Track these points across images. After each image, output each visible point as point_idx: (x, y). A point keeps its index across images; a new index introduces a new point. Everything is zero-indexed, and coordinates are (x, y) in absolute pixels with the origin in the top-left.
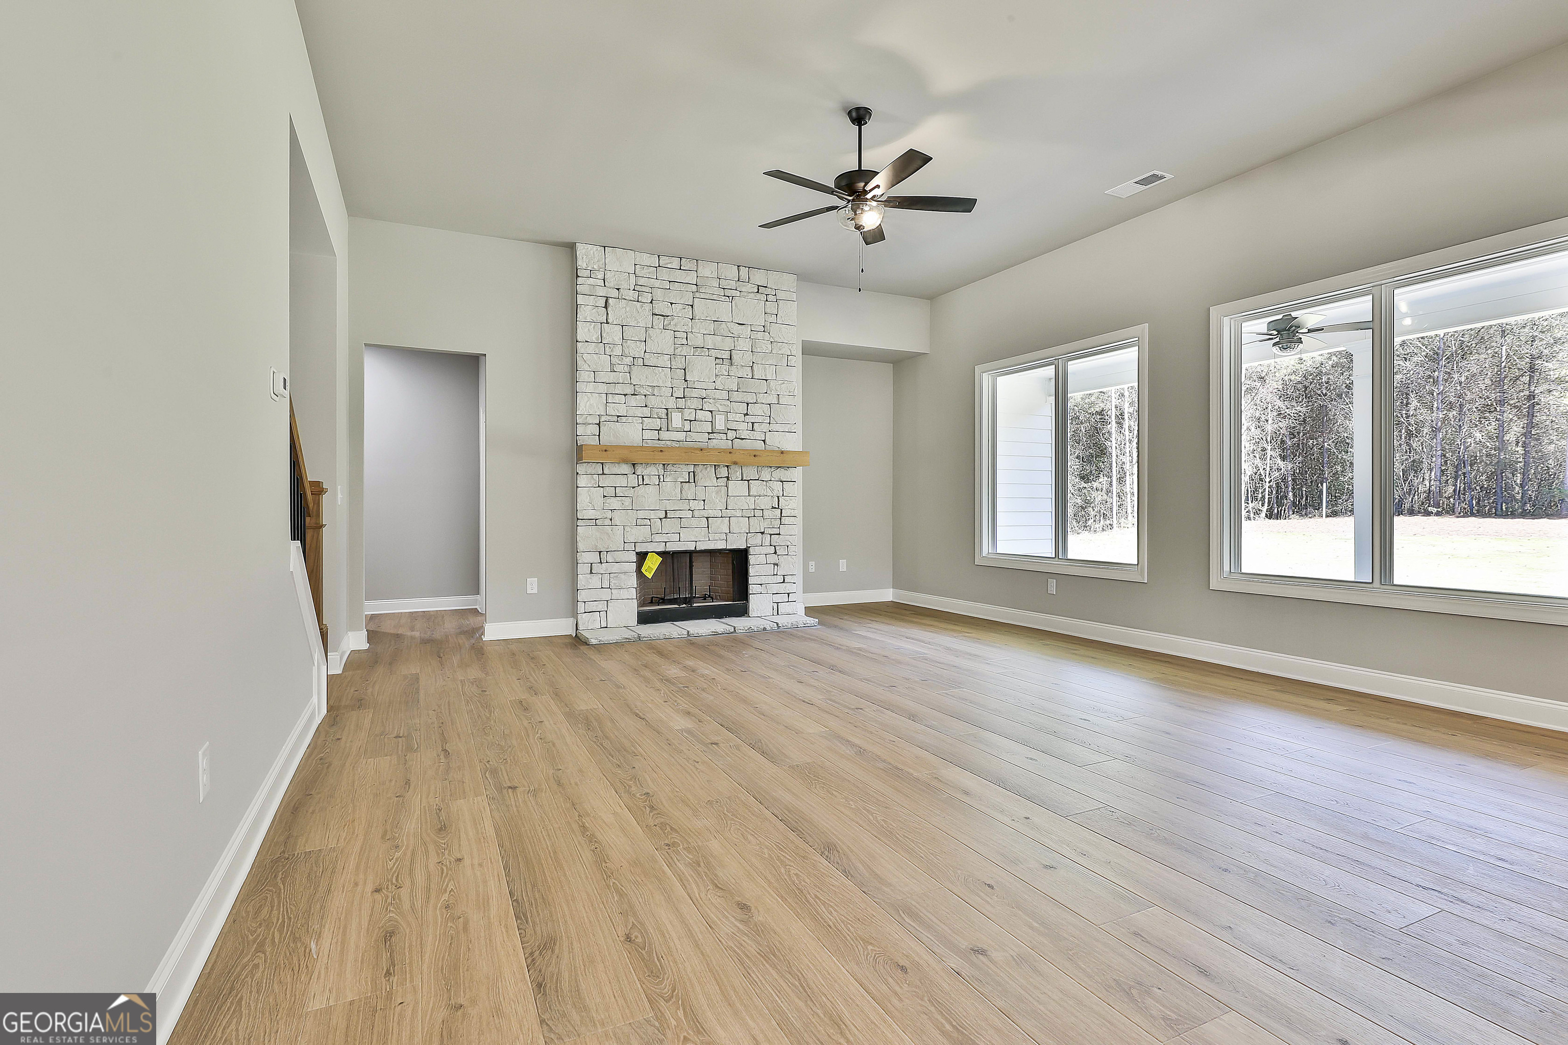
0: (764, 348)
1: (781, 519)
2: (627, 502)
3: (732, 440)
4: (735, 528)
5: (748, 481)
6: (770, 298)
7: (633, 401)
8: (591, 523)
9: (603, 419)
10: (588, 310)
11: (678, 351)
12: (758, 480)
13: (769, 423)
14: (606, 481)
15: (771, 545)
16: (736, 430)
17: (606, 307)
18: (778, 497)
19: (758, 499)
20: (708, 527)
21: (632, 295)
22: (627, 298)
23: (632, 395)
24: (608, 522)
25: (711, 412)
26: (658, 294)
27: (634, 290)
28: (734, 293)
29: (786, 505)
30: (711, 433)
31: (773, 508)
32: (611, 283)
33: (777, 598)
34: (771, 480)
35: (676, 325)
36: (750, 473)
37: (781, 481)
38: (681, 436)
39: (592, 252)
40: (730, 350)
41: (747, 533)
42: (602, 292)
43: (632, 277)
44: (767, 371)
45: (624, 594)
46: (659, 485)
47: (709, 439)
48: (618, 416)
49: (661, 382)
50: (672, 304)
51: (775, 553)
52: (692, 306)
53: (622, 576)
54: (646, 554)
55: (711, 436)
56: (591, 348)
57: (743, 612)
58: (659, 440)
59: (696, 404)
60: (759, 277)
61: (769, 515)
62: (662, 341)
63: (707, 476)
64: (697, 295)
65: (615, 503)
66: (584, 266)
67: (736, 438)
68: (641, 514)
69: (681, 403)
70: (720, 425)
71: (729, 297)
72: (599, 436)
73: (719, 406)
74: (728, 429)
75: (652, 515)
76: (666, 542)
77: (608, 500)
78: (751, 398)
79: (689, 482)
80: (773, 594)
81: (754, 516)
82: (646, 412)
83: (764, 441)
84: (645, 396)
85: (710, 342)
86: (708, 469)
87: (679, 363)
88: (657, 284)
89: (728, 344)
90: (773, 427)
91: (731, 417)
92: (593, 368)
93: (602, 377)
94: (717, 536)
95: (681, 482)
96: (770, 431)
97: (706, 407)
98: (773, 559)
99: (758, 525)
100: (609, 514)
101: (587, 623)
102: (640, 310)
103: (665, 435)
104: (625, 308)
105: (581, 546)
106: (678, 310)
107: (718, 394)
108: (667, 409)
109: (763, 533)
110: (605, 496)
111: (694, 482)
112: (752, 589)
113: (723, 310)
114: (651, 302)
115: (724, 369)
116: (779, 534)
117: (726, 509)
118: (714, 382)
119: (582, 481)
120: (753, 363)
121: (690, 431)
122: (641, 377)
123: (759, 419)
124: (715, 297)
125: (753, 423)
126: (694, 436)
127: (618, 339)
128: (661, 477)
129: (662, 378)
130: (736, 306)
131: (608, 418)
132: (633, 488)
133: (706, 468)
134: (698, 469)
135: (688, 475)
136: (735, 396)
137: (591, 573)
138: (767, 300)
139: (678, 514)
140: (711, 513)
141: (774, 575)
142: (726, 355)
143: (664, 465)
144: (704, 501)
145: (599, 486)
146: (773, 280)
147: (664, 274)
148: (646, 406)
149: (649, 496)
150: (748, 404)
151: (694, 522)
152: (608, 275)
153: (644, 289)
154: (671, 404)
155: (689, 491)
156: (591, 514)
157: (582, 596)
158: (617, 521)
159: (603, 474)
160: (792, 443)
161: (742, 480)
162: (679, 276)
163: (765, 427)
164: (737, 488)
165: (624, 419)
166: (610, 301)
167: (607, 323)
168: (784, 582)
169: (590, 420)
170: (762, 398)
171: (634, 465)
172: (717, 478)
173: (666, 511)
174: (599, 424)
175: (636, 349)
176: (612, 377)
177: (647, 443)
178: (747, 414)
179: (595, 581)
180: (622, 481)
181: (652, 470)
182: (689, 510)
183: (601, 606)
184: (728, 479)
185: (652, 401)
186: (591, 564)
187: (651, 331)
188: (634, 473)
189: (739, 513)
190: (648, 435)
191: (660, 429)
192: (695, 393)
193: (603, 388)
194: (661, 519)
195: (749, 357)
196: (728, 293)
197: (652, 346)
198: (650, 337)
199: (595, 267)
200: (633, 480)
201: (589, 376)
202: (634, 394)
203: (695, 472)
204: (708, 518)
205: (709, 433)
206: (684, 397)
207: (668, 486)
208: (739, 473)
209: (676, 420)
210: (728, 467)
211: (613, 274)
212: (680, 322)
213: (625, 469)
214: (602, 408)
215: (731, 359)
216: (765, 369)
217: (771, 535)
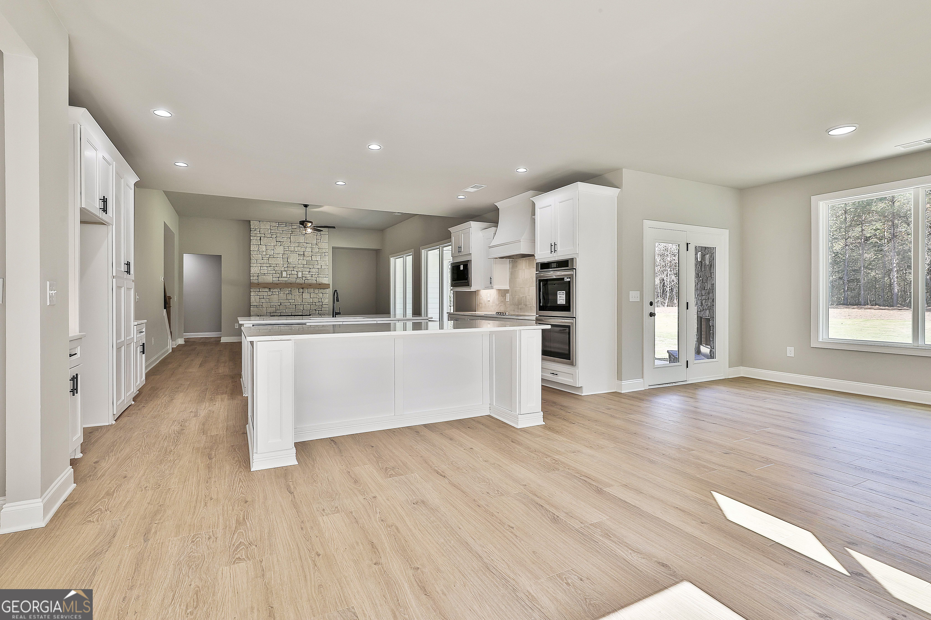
0: (316, 250)
1: (322, 305)
2: (268, 300)
3: (304, 280)
4: (305, 308)
5: (310, 293)
7: (269, 269)
8: (255, 306)
9: (259, 274)
10: (254, 241)
11: (285, 253)
12: (314, 293)
13: (318, 275)
14: (260, 294)
15: (318, 314)
16: (306, 277)
17: (260, 240)
18: (321, 298)
19: (314, 299)
20: (296, 308)
21: (269, 236)
22: (267, 237)
24: (261, 306)
25: (297, 271)
26: (278, 235)
27: (270, 234)
29: (324, 301)
31: (319, 302)
32: (262, 232)
34: (318, 293)
35: (284, 244)
36: (311, 290)
37: (322, 293)
38: (286, 279)
39: (256, 223)
40: (304, 252)
41: (310, 310)
42: (259, 235)
43: (269, 230)
46: (278, 295)
47: (296, 280)
48: (264, 274)
49: (279, 262)
50: (283, 238)
52: (290, 238)
56: (255, 253)
58: (278, 281)
59: (291, 269)
61: (318, 304)
62: (280, 250)
63: (296, 292)
64: (292, 234)
65: (263, 301)
66: (253, 227)
67: (307, 280)
68: (272, 304)
69: (286, 269)
70: (300, 275)
72: (258, 280)
73: (300, 270)
74: (303, 277)
75: (276, 304)
76: (281, 313)
77: (261, 300)
79: (289, 294)
81: (313, 305)
82: (274, 272)
83: (316, 280)
84: (274, 267)
85: (296, 249)
87: (285, 256)
88: (278, 232)
89: (303, 249)
91: (304, 273)
92: (256, 259)
93: (259, 261)
94: (299, 311)
95: (286, 294)
96: (318, 277)
97: (295, 270)
99: (314, 307)
102: (272, 240)
103: (280, 279)
104: (267, 240)
105: (252, 314)
106: (285, 240)
107: (299, 266)
108: (281, 271)
109: (315, 310)
110: (260, 298)
111: (291, 294)
113: (301, 239)
114: (276, 238)
115: (301, 258)
116: (321, 310)
117: (302, 302)
118: (298, 262)
119: (252, 294)
120: (312, 255)
121: (289, 278)
122: (272, 261)
123: (314, 273)
124: (298, 235)
125: (312, 275)
126: (291, 279)
127: (264, 249)
128: (279, 292)
129: (280, 261)
130: (305, 237)
131: (261, 274)
132: (270, 296)
133: (295, 289)
135: (289, 291)
136: (305, 266)
138: (317, 235)
139: (285, 304)
142: (302, 253)
143: (280, 288)
144: (294, 300)
145: (258, 295)
147: (280, 229)
148: (274, 270)
149: (275, 298)
150: (310, 268)
151: (291, 306)
152: (261, 230)
153: (273, 234)
154: (283, 269)
155: (289, 297)
156: (255, 304)
159: (259, 291)
160: (326, 280)
161: (308, 293)
163: (316, 276)
164: (306, 295)
165: (266, 274)
166: (262, 238)
167: (261, 245)
169: (255, 275)
170: (315, 266)
171: (270, 289)
172: (299, 292)
173: (281, 303)
174: (258, 276)
175: (271, 253)
176: (262, 261)
177: (274, 282)
178: (310, 272)
180: (266, 294)
181: (276, 290)
182: (289, 302)
184: (303, 293)
185: (276, 268)
188: (270, 291)
189: (307, 304)
190: (274, 279)
191: (279, 277)
192: (291, 266)
193: (259, 265)
194: (279, 305)
195: (310, 254)
197: (276, 251)
198: (275, 248)
199: (257, 228)
200: (270, 293)
201: (255, 261)
202: (270, 267)
203: (291, 291)
204: (295, 305)
205: (296, 278)
206: (287, 267)
207: (281, 295)
208: (307, 291)
209: (284, 274)
210: (303, 289)
211: (263, 229)
212: (286, 243)
213: (267, 290)
214: (259, 271)
215: (304, 254)
216: (316, 257)
217: (318, 311)
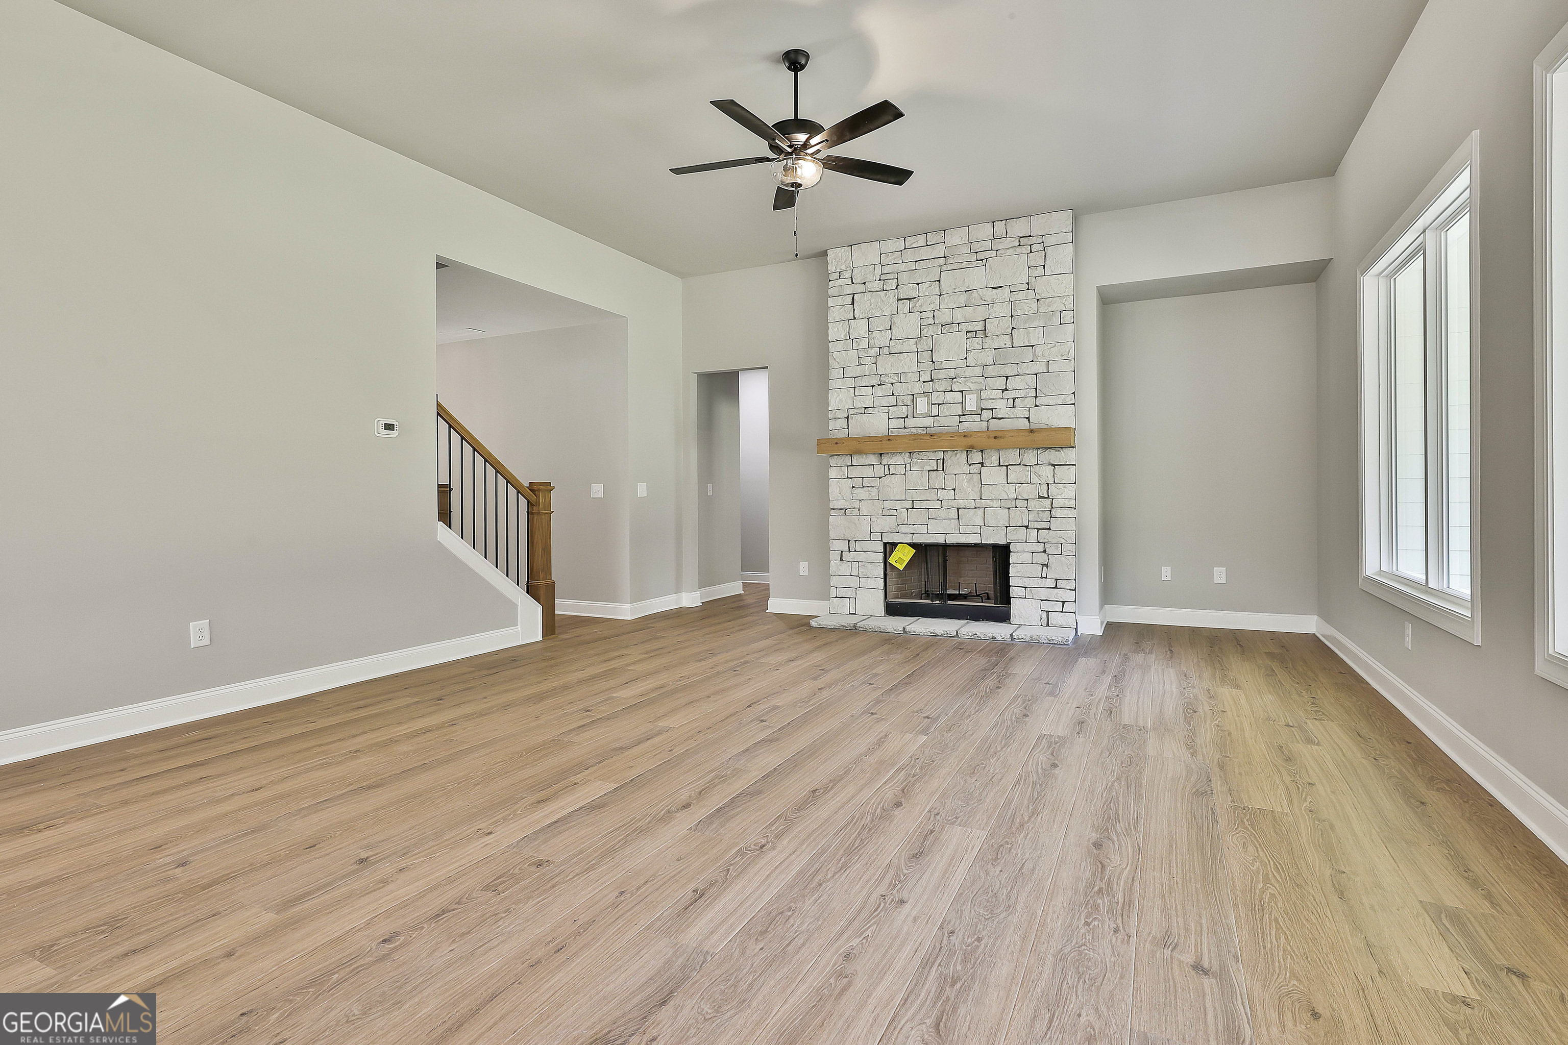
0: (1026, 308)
1: (1051, 511)
2: (874, 492)
3: (988, 421)
4: (990, 521)
5: (1007, 466)
6: (1034, 248)
7: (879, 391)
8: (840, 512)
9: (851, 412)
10: (837, 311)
11: (924, 333)
12: (1020, 464)
13: (1035, 396)
14: (854, 472)
15: (1038, 542)
16: (992, 409)
17: (853, 304)
18: (1048, 484)
19: (1019, 487)
20: (958, 518)
21: (878, 285)
22: (873, 290)
23: (879, 385)
24: (856, 512)
25: (962, 392)
26: (904, 278)
27: (880, 280)
28: (987, 254)
29: (1058, 494)
30: (963, 415)
31: (1040, 497)
32: (858, 279)
33: (1047, 606)
34: (1038, 464)
35: (921, 306)
36: (1011, 456)
37: (1052, 465)
38: (928, 422)
39: (840, 254)
40: (985, 320)
41: (1007, 527)
42: (849, 290)
43: (878, 267)
44: (1031, 335)
45: (871, 583)
46: (905, 474)
47: (960, 422)
48: (865, 408)
49: (906, 367)
50: (918, 284)
51: (1045, 551)
52: (939, 281)
53: (869, 565)
54: (894, 545)
55: (962, 419)
56: (840, 346)
57: (1003, 617)
58: (905, 428)
59: (944, 385)
60: (1019, 228)
61: (1035, 506)
62: (908, 325)
63: (958, 462)
64: (944, 268)
65: (862, 493)
66: (834, 269)
67: (992, 418)
68: (887, 504)
69: (929, 387)
70: (972, 405)
71: (982, 260)
72: (848, 428)
73: (970, 385)
74: (982, 409)
75: (898, 505)
76: (913, 534)
77: (856, 491)
78: (1009, 371)
79: (937, 470)
80: (1042, 600)
81: (1016, 507)
82: (892, 400)
83: (1028, 418)
84: (892, 384)
85: (959, 316)
86: (958, 455)
87: (926, 344)
88: (902, 267)
89: (981, 313)
90: (1038, 402)
91: (984, 395)
92: (842, 364)
93: (850, 372)
94: (969, 529)
95: (929, 471)
96: (1036, 406)
97: (955, 388)
98: (1043, 558)
99: (1020, 518)
100: (857, 504)
101: (836, 607)
102: (884, 299)
103: (910, 422)
104: (870, 300)
105: (832, 535)
106: (924, 289)
107: (969, 372)
108: (913, 395)
109: (1027, 527)
110: (853, 487)
111: (943, 470)
112: (1014, 591)
113: (976, 277)
114: (897, 288)
115: (976, 342)
116: (1050, 529)
117: (981, 499)
118: (966, 358)
119: (833, 473)
120: (1013, 328)
121: (938, 416)
122: (887, 366)
123: (1021, 393)
124: (964, 265)
125: (1014, 399)
126: (943, 421)
127: (864, 332)
128: (908, 465)
129: (908, 363)
130: (990, 268)
131: (856, 411)
132: (880, 478)
133: (956, 454)
134: (947, 457)
135: (936, 463)
136: (990, 371)
137: (841, 560)
138: (1031, 252)
139: (925, 505)
140: (961, 503)
141: (1042, 577)
142: (980, 326)
143: (910, 453)
144: (954, 490)
145: (848, 478)
146: (1038, 225)
147: (909, 256)
148: (893, 395)
149: (894, 486)
150: (1007, 378)
151: (942, 513)
152: (856, 271)
153: (889, 276)
154: (917, 388)
155: (938, 480)
156: (841, 504)
157: (834, 581)
158: (864, 511)
159: (852, 465)
161: (999, 465)
162: (925, 253)
163: (1030, 402)
164: (992, 475)
165: (870, 411)
166: (857, 296)
167: (855, 318)
168: (1056, 587)
169: (839, 414)
170: (1024, 368)
171: (880, 455)
172: (970, 465)
173: (913, 501)
174: (847, 418)
175: (881, 339)
176: (858, 371)
177: (892, 432)
178: (1006, 390)
179: (845, 568)
180: (869, 471)
181: (898, 459)
182: (938, 500)
183: (850, 593)
184: (982, 466)
185: (899, 389)
186: (842, 551)
187: (895, 318)
188: (880, 463)
189: (996, 504)
190: (894, 424)
191: (907, 417)
192: (942, 374)
193: (851, 383)
194: (907, 509)
195: (1007, 323)
196: (980, 256)
197: (897, 333)
198: (895, 324)
199: (843, 268)
200: (879, 470)
201: (839, 373)
202: (881, 385)
203: (943, 459)
204: (958, 509)
205: (959, 415)
206: (932, 380)
207: (913, 476)
208: (994, 459)
209: (922, 405)
210: (982, 451)
211: (860, 270)
212: (926, 301)
213: (873, 459)
214: (850, 402)
215: (985, 330)
216: (1028, 333)
217: (1038, 529)
